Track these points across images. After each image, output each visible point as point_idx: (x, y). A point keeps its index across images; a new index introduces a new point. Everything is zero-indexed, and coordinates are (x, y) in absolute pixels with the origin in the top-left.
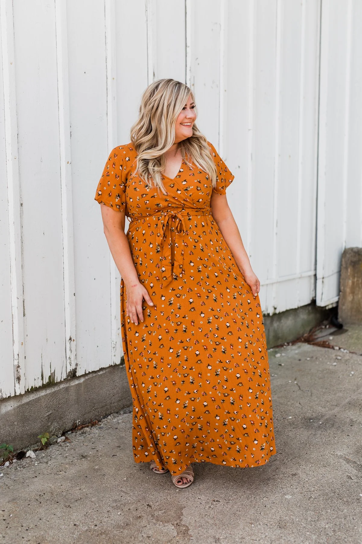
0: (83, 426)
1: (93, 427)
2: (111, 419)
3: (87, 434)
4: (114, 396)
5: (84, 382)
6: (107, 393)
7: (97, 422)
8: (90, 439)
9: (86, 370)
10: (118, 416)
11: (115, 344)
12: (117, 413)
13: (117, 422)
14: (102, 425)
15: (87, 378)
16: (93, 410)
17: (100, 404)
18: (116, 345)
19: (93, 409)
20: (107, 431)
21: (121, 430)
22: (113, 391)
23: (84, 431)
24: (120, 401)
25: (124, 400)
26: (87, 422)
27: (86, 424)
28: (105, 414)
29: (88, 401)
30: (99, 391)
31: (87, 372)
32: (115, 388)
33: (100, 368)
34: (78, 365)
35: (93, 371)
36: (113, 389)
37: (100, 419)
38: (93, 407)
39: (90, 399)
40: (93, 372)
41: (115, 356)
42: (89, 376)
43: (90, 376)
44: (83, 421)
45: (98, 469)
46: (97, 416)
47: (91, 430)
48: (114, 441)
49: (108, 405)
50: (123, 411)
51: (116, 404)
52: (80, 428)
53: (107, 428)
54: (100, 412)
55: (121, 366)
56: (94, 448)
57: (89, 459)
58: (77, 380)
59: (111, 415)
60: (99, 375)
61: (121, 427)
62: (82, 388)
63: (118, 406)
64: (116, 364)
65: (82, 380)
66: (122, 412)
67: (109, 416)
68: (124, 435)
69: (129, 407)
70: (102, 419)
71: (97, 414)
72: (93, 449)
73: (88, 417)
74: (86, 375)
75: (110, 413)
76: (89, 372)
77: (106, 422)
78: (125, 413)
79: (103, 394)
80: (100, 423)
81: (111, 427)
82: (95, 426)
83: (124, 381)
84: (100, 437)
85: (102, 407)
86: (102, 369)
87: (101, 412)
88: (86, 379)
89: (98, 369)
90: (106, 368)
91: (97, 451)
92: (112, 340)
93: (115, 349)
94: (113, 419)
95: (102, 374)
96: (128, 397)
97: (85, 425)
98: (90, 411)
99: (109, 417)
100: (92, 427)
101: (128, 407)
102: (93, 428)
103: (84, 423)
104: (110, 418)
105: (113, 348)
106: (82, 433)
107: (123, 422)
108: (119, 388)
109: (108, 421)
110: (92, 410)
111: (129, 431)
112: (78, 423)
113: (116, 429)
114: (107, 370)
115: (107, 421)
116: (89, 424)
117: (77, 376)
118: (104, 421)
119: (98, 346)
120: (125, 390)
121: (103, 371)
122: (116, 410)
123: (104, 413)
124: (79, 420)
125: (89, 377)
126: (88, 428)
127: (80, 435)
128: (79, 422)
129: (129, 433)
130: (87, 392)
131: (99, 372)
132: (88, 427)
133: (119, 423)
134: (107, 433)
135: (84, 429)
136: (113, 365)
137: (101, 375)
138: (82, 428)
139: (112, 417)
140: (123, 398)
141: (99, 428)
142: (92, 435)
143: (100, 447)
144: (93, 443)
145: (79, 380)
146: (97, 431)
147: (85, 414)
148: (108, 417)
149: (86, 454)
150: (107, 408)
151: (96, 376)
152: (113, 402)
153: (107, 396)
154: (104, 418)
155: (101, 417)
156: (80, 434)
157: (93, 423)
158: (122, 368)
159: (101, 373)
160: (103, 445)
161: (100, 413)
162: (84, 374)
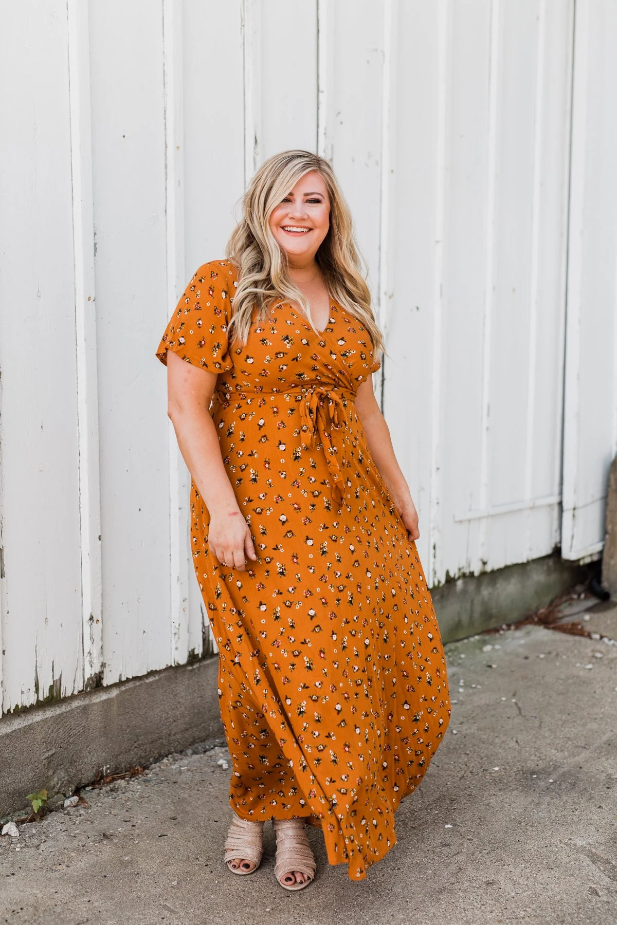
0: (115, 776)
1: (133, 779)
2: (169, 765)
3: (119, 793)
4: (175, 721)
5: (118, 696)
6: (161, 717)
7: (140, 769)
8: (124, 802)
9: (121, 675)
10: (181, 759)
11: (177, 626)
12: (181, 752)
13: (178, 770)
14: (150, 775)
15: (123, 688)
16: (136, 747)
17: (149, 736)
18: (178, 629)
19: (136, 745)
20: (156, 788)
21: (183, 785)
22: (173, 712)
23: (114, 787)
24: (187, 730)
25: (195, 729)
26: (123, 768)
27: (121, 772)
28: (157, 755)
29: (126, 731)
30: (146, 713)
31: (124, 679)
32: (177, 708)
33: (149, 671)
34: (107, 665)
35: (134, 676)
36: (173, 710)
37: (148, 763)
38: (135, 742)
39: (128, 726)
40: (135, 678)
41: (177, 649)
42: (127, 685)
43: (131, 685)
44: (116, 767)
45: (129, 862)
46: (142, 758)
47: (128, 784)
48: (167, 806)
49: (164, 737)
50: (192, 750)
51: (179, 736)
52: (108, 780)
53: (158, 781)
54: (148, 750)
55: (190, 668)
56: (128, 820)
57: (115, 841)
58: (104, 693)
59: (170, 756)
60: (146, 683)
61: (185, 779)
62: (115, 708)
63: (183, 739)
64: (178, 664)
65: (115, 693)
66: (189, 752)
67: (166, 758)
68: (186, 796)
69: (204, 741)
70: (151, 764)
71: (143, 754)
72: (126, 821)
73: (124, 760)
74: (121, 683)
75: (167, 752)
76: (127, 678)
77: (158, 769)
78: (195, 753)
79: (154, 717)
80: (146, 771)
81: (166, 780)
82: (137, 777)
83: (195, 695)
84: (142, 799)
85: (152, 742)
86: (151, 673)
87: (150, 751)
88: (122, 692)
89: (145, 673)
90: (160, 671)
91: (133, 826)
92: (173, 621)
93: (177, 636)
94: (171, 764)
95: (152, 682)
96: (203, 724)
97: (118, 775)
98: (130, 750)
99: (165, 761)
100: (131, 778)
101: (201, 741)
102: (133, 781)
103: (117, 771)
104: (167, 761)
105: (173, 636)
106: (112, 790)
107: (188, 770)
108: (186, 708)
109: (162, 767)
110: (133, 747)
111: (196, 788)
112: (106, 771)
113: (175, 783)
114: (163, 675)
115: (160, 767)
116: (127, 773)
117: (105, 685)
118: (155, 768)
119: (144, 632)
120: (196, 711)
121: (155, 677)
122: (179, 748)
123: (156, 752)
124: (108, 766)
125: (127, 688)
126: (123, 781)
127: (107, 795)
128: (108, 769)
129: (196, 792)
130: (123, 714)
131: (147, 679)
132: (123, 778)
133: (180, 772)
134: (157, 791)
135: (115, 782)
136: (173, 666)
137: (151, 684)
138: (114, 779)
139: (171, 760)
140: (193, 725)
141: (144, 781)
142: (128, 794)
143: (139, 818)
144: (127, 811)
145: (107, 692)
146: (139, 787)
147: (119, 755)
148: (162, 759)
149: (112, 831)
150: (162, 744)
151: (141, 684)
152: (173, 732)
153: (162, 722)
154: (157, 760)
155: (151, 759)
156: (107, 792)
157: (132, 771)
158: (191, 671)
159: (151, 679)
160: (146, 816)
161: (148, 753)
162: (118, 681)
